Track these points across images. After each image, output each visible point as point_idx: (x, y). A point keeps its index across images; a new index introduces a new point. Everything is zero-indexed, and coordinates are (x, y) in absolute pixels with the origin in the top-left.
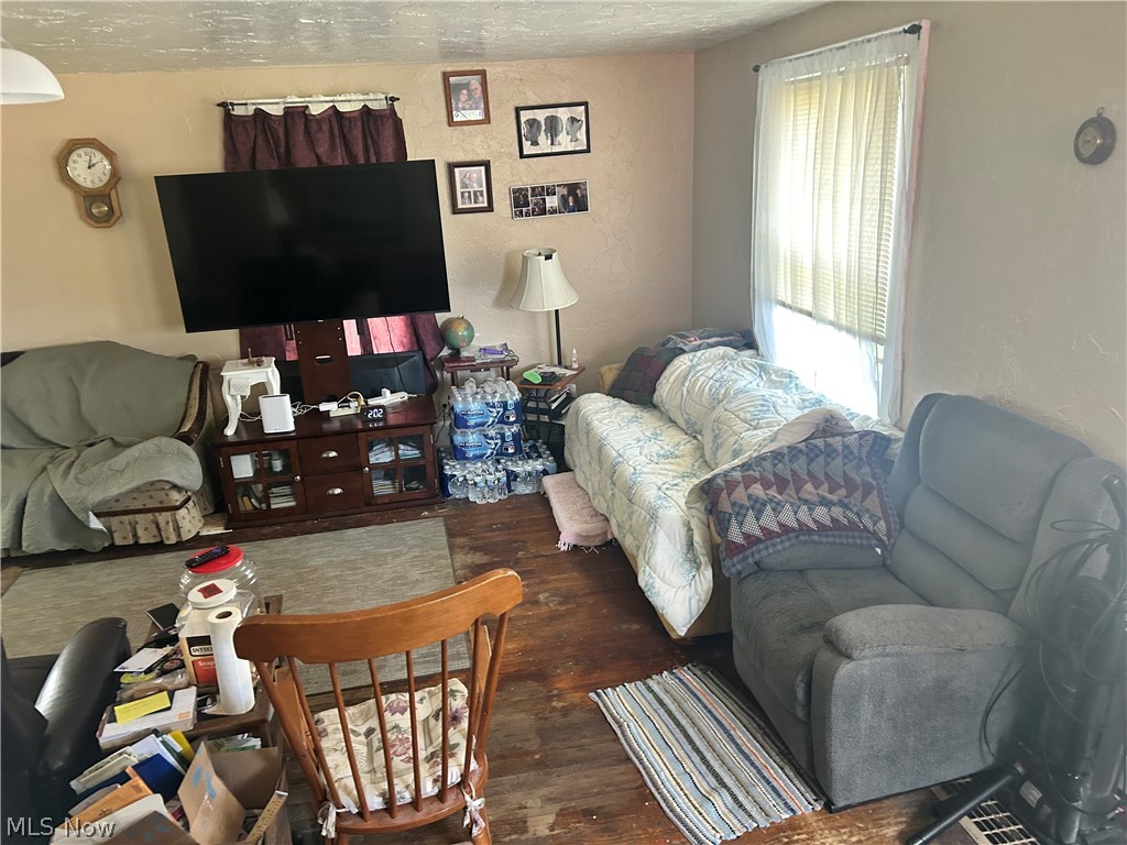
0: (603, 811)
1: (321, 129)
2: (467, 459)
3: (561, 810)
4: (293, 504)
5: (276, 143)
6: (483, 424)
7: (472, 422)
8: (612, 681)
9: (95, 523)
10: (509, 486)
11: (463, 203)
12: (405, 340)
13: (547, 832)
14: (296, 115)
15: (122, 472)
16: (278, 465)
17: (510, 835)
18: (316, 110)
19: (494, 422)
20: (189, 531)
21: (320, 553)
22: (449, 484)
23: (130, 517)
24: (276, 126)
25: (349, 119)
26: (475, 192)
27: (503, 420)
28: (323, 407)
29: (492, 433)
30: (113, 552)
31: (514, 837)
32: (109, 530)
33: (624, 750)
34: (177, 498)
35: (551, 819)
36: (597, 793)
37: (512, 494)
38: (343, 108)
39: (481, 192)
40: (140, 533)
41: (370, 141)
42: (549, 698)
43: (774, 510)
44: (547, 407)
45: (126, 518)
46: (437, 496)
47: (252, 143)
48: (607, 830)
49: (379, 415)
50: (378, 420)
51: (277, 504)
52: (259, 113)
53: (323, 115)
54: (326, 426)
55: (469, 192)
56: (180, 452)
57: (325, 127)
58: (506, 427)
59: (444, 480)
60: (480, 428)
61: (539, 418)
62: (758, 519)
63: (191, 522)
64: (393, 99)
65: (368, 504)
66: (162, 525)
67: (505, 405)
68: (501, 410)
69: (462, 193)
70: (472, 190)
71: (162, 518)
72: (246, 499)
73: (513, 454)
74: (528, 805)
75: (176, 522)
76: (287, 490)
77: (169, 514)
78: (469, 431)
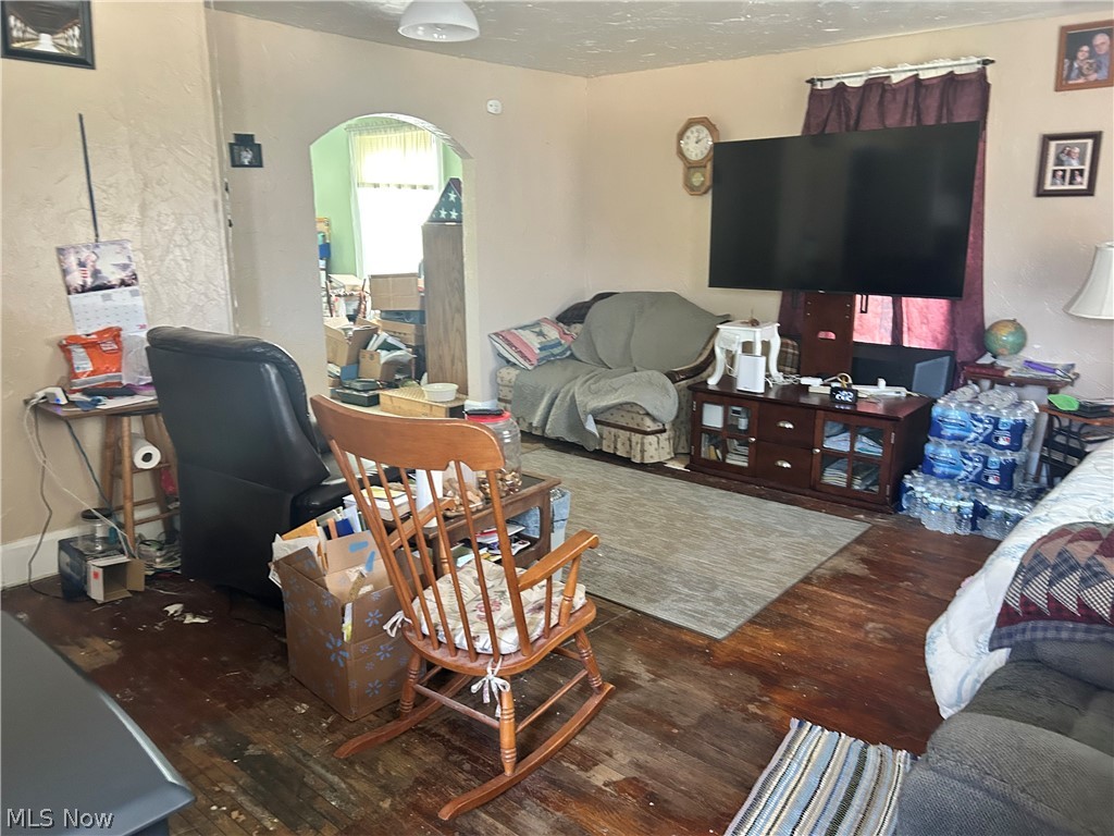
0: (666, 805)
1: (894, 99)
2: (933, 474)
3: (634, 778)
4: (746, 464)
5: (848, 114)
6: (961, 439)
7: (948, 432)
8: (835, 725)
9: (591, 426)
10: (973, 521)
11: (1053, 184)
12: (940, 337)
13: (600, 784)
14: (877, 86)
15: (616, 390)
16: (743, 424)
17: (572, 763)
18: (896, 79)
19: (976, 439)
20: (652, 457)
21: (728, 509)
22: (905, 496)
23: (616, 430)
24: (850, 98)
25: (927, 87)
26: (1073, 171)
27: (990, 441)
28: (805, 381)
29: (972, 451)
30: (600, 455)
31: (573, 767)
32: (601, 437)
33: (756, 779)
34: (649, 425)
35: (617, 777)
36: (681, 791)
37: (976, 532)
38: (923, 76)
39: (1081, 172)
40: (619, 446)
41: (945, 111)
42: (752, 700)
43: (1083, 580)
44: (1079, 447)
45: (613, 430)
46: (887, 504)
47: (825, 116)
48: (646, 820)
49: (848, 399)
50: (845, 403)
51: (733, 460)
52: (842, 86)
53: (902, 85)
54: (803, 400)
55: (1064, 171)
56: (664, 387)
57: (900, 98)
58: (994, 452)
59: (899, 490)
60: (959, 443)
61: (1065, 458)
62: (1051, 583)
63: (657, 449)
64: (986, 62)
65: (813, 488)
66: (634, 444)
67: (996, 423)
68: (990, 427)
69: (1055, 171)
70: (1068, 168)
71: (636, 438)
72: (712, 448)
73: (995, 487)
74: (615, 756)
75: (643, 444)
76: (744, 450)
77: (640, 436)
78: (945, 443)
